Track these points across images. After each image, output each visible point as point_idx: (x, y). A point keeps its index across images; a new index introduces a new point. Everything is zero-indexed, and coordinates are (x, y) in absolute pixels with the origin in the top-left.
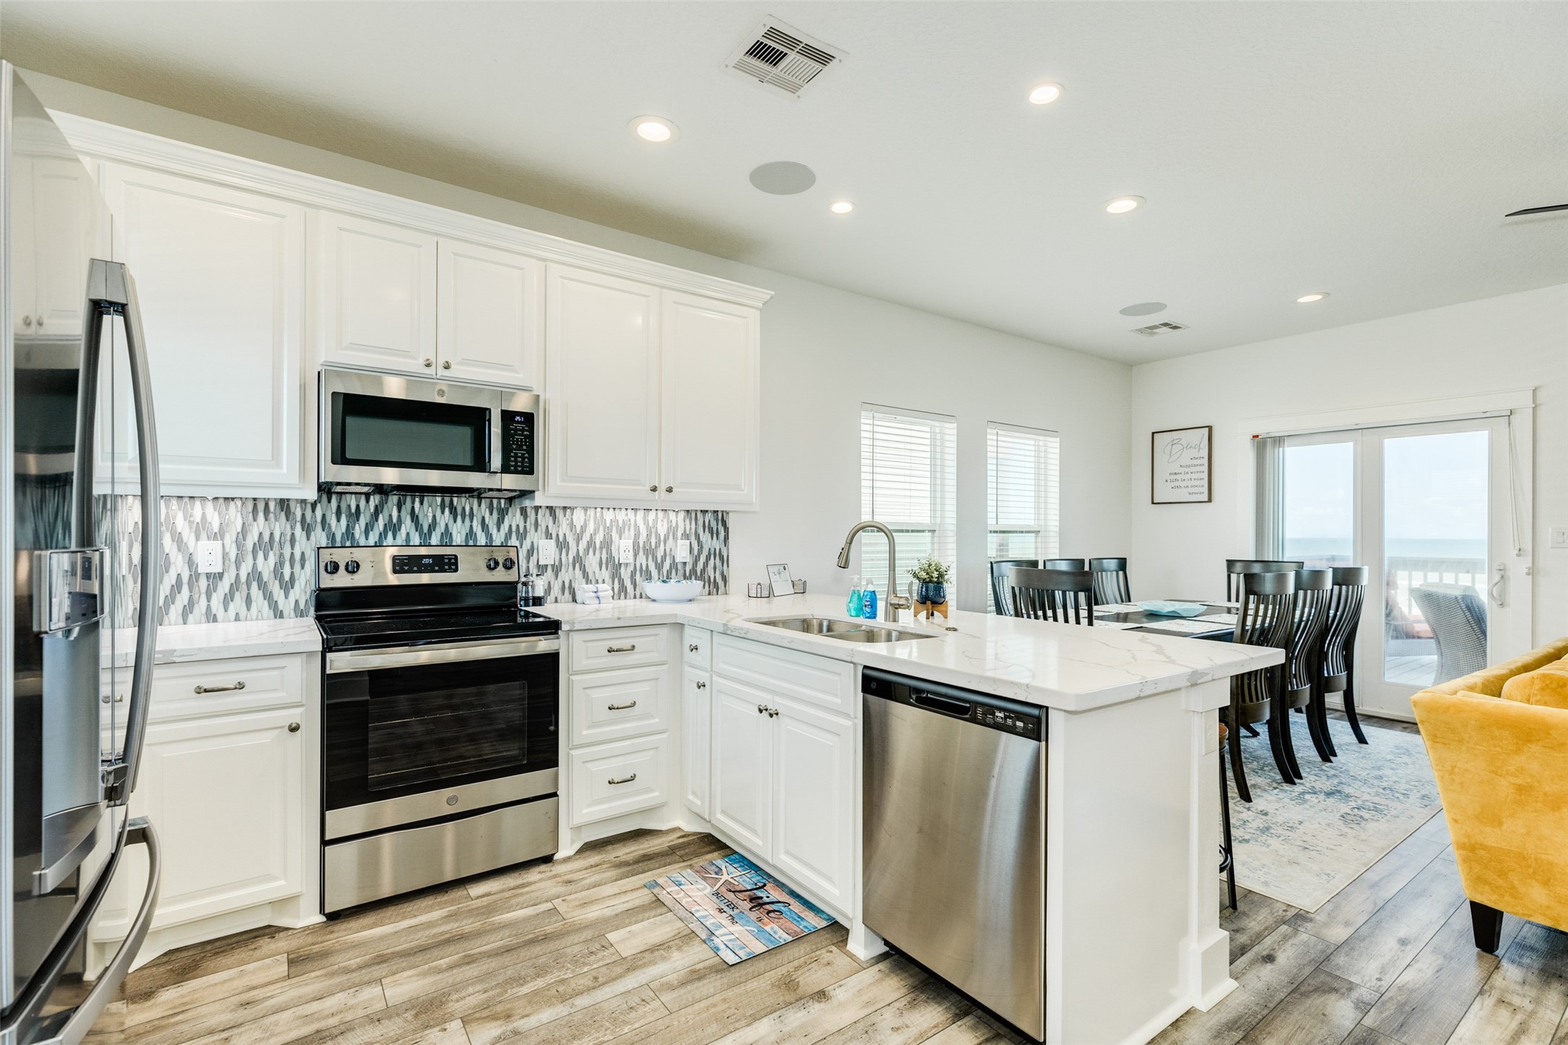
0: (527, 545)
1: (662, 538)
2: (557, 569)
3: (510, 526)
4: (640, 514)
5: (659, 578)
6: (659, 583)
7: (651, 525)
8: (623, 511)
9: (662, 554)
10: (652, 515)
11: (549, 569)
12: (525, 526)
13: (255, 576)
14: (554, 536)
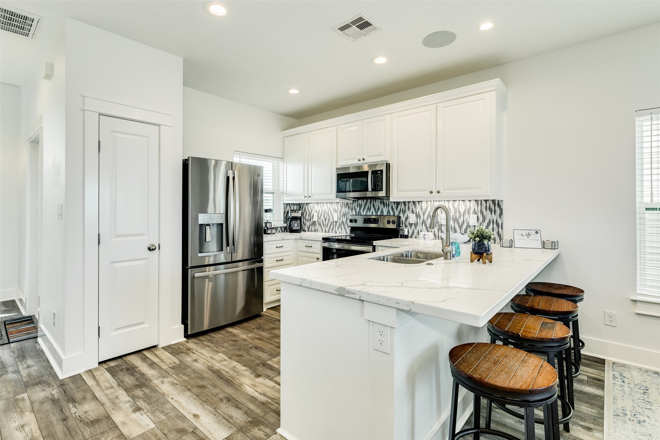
0: (406, 215)
1: (462, 214)
2: (416, 225)
3: (400, 209)
4: (451, 203)
5: (460, 232)
6: (460, 234)
7: (456, 207)
8: (443, 202)
9: (462, 221)
10: (457, 203)
11: (413, 225)
12: (405, 209)
13: (343, 222)
14: (415, 212)
